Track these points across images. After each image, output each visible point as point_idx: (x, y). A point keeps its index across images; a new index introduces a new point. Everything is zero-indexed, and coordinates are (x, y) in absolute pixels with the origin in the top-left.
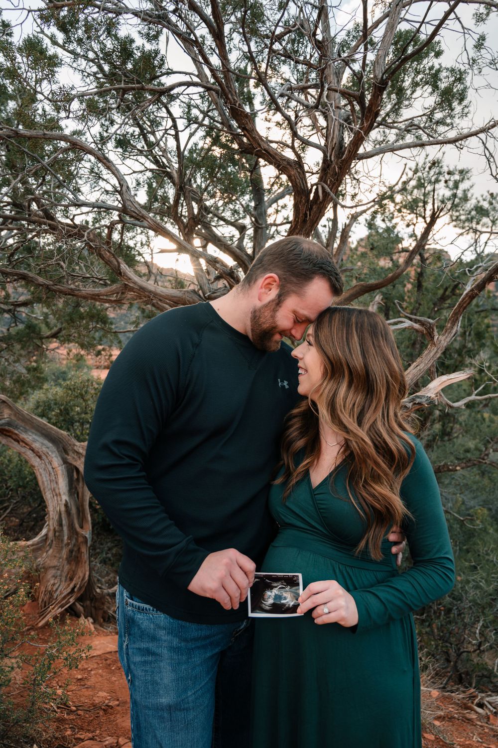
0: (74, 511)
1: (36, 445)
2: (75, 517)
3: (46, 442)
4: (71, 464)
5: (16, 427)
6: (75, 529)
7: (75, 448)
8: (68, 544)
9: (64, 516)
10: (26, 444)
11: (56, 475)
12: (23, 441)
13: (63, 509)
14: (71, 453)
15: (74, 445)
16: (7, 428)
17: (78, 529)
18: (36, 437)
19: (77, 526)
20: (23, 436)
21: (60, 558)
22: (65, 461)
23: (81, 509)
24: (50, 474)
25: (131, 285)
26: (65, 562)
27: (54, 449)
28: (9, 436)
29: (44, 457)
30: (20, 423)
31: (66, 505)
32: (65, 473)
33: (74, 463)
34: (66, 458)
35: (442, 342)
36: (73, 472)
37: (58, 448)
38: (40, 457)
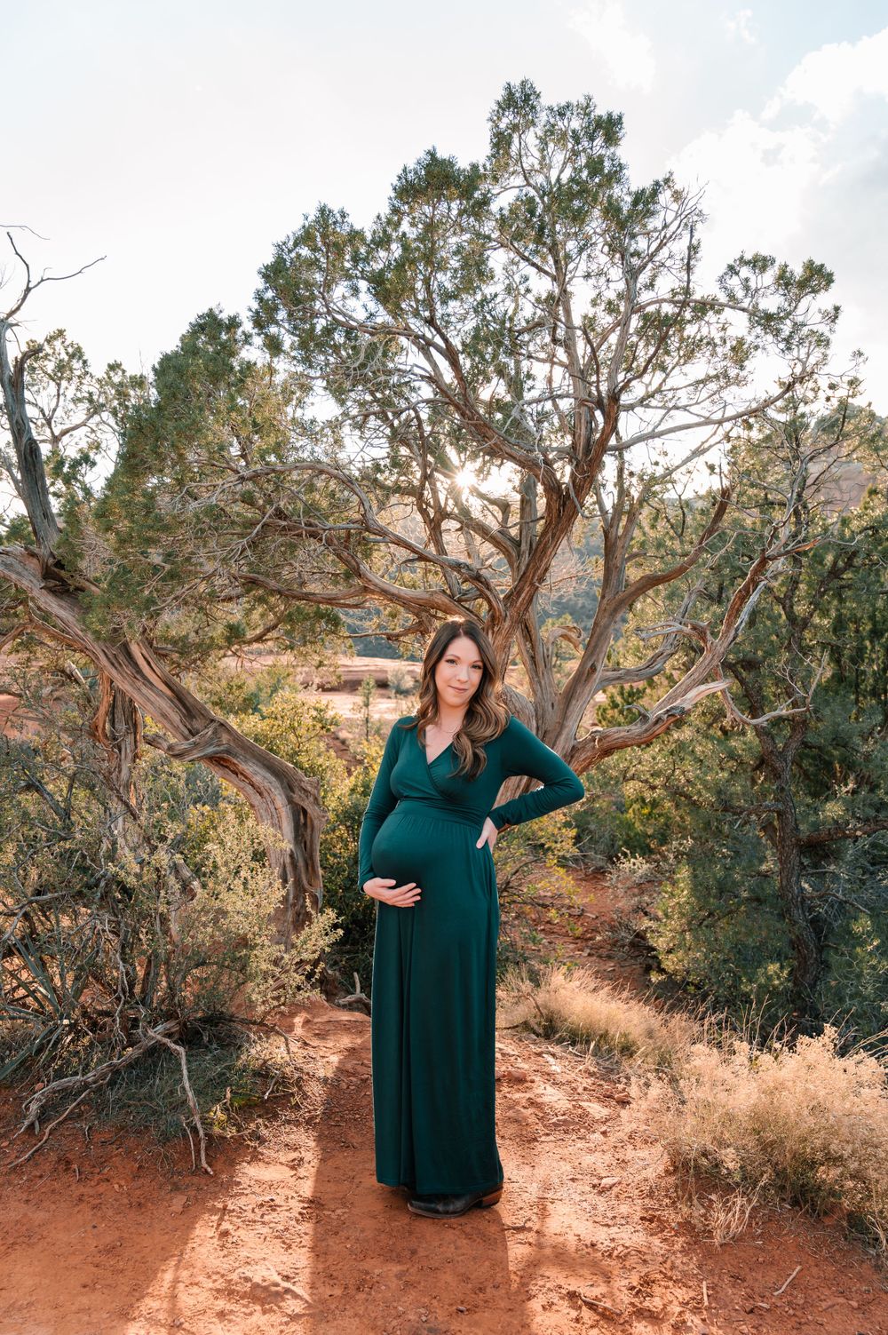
0: (301, 863)
1: (257, 779)
2: (303, 870)
3: (268, 775)
4: (297, 804)
5: (235, 756)
6: (303, 886)
7: (302, 784)
8: (294, 905)
9: (289, 869)
10: (246, 777)
11: (279, 817)
12: (242, 774)
13: (288, 860)
14: (296, 790)
15: (301, 781)
16: (225, 756)
17: (307, 886)
18: (257, 769)
19: (305, 882)
20: (243, 767)
21: (285, 921)
22: (290, 801)
23: (309, 862)
24: (272, 816)
25: (372, 587)
26: (292, 927)
27: (277, 784)
28: (227, 767)
29: (265, 794)
30: (239, 750)
31: (292, 856)
32: (290, 816)
33: (302, 804)
34: (292, 797)
35: (718, 648)
36: (299, 815)
37: (282, 784)
38: (261, 794)
